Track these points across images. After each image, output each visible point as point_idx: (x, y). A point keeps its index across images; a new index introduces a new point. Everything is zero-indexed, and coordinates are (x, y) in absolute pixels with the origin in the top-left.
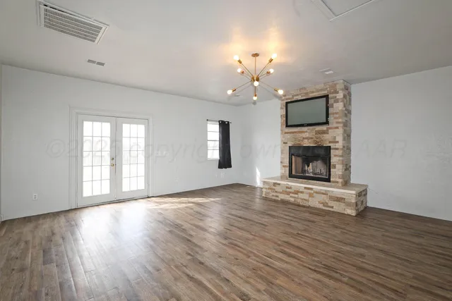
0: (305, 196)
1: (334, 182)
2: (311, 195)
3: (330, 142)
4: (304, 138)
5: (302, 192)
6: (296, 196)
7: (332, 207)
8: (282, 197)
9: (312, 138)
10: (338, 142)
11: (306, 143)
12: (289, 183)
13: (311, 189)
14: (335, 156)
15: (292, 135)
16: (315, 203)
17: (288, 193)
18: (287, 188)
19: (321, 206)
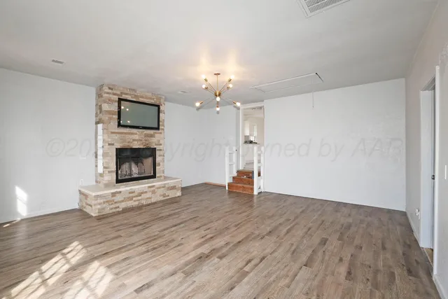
0: (149, 195)
1: (158, 177)
2: (154, 192)
3: (156, 145)
4: (134, 140)
5: (146, 192)
6: (140, 198)
7: (168, 196)
8: (123, 206)
9: (141, 140)
10: (161, 145)
11: (136, 145)
12: (132, 187)
13: (153, 186)
14: (160, 156)
15: (120, 135)
16: (157, 198)
17: (131, 199)
18: (130, 193)
19: (162, 198)
